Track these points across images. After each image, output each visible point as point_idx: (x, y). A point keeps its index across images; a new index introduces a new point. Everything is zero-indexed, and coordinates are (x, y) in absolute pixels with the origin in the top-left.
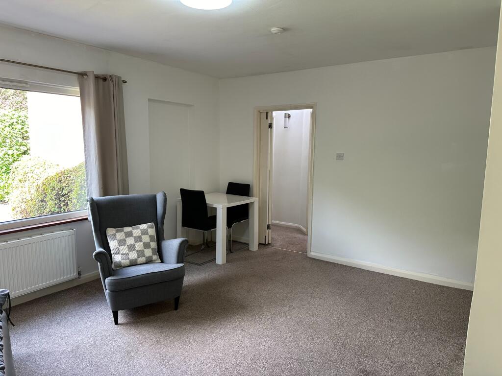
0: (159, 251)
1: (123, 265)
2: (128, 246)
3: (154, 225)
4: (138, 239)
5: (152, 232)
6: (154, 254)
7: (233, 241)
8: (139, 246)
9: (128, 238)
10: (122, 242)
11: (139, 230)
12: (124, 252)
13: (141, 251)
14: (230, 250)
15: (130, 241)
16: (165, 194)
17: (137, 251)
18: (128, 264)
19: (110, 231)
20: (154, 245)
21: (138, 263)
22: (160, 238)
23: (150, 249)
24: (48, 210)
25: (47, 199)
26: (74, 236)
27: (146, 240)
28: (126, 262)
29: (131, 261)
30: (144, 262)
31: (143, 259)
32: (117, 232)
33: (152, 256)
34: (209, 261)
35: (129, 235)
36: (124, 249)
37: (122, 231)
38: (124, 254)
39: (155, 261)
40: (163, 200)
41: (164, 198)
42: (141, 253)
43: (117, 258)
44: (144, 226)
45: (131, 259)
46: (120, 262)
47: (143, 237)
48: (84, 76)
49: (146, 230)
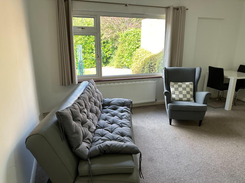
0: (194, 97)
1: (176, 100)
2: (179, 91)
3: (193, 83)
4: (184, 89)
5: (192, 86)
6: (191, 97)
7: (237, 99)
8: (184, 92)
9: (179, 88)
10: (176, 89)
11: (185, 85)
12: (177, 94)
13: (185, 94)
14: (235, 104)
15: (180, 89)
16: (201, 68)
17: (183, 95)
18: (178, 99)
19: (172, 83)
20: (192, 93)
21: (183, 100)
22: (195, 90)
23: (190, 95)
24: (145, 72)
25: (145, 67)
26: (156, 84)
27: (188, 90)
28: (177, 98)
29: (180, 99)
30: (186, 100)
31: (186, 99)
32: (175, 84)
33: (190, 98)
34: (220, 107)
35: (180, 86)
36: (177, 93)
37: (177, 84)
38: (177, 95)
39: (191, 101)
40: (199, 71)
41: (200, 70)
42: (185, 96)
43: (173, 96)
44: (188, 83)
45: (180, 97)
46: (175, 98)
47: (187, 88)
48: (168, 9)
49: (189, 85)
